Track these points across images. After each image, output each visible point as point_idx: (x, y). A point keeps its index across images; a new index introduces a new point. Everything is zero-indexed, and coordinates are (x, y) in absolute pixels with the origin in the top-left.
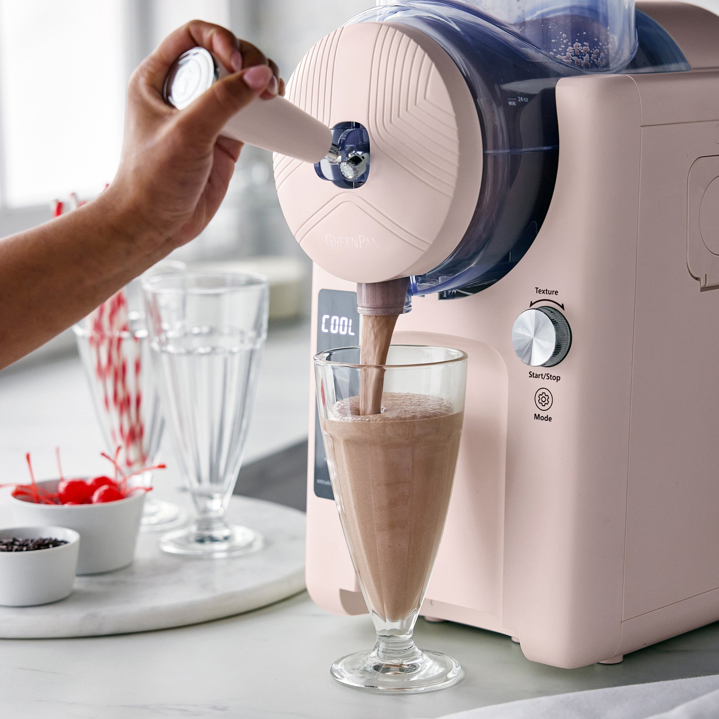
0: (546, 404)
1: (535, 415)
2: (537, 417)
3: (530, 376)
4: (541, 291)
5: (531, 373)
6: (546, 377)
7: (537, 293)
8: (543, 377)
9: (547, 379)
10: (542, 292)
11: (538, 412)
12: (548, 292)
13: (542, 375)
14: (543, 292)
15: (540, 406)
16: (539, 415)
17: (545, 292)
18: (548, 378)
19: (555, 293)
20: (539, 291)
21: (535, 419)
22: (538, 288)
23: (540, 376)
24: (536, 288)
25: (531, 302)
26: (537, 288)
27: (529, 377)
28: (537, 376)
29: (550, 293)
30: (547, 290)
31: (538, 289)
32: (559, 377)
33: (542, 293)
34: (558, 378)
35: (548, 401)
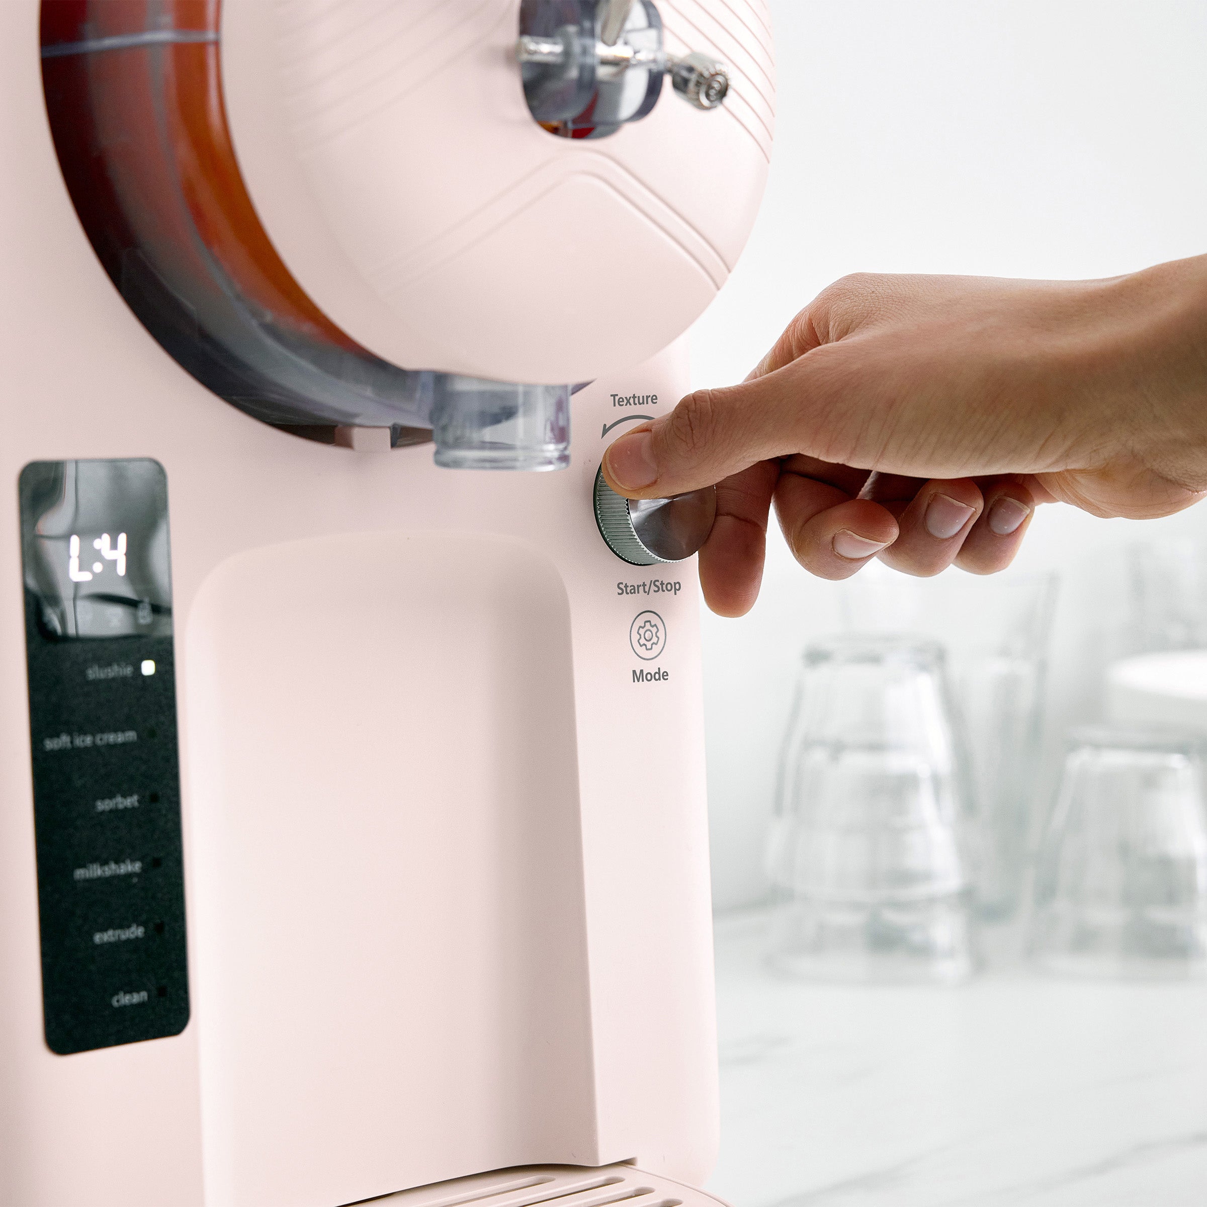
0: (653, 643)
1: (634, 672)
2: (638, 676)
3: (620, 592)
4: (623, 401)
5: (620, 586)
6: (653, 588)
7: (615, 405)
8: (647, 590)
9: (655, 591)
10: (625, 401)
11: (639, 665)
12: (636, 400)
13: (644, 585)
14: (628, 401)
15: (642, 651)
16: (642, 671)
17: (632, 401)
18: (657, 589)
19: (652, 400)
20: (619, 402)
21: (634, 681)
22: (617, 395)
23: (641, 589)
24: (611, 396)
25: (605, 425)
26: (614, 396)
27: (619, 594)
28: (634, 589)
29: (641, 402)
30: (634, 397)
31: (617, 398)
32: (678, 583)
33: (626, 405)
34: (677, 587)
35: (657, 636)
